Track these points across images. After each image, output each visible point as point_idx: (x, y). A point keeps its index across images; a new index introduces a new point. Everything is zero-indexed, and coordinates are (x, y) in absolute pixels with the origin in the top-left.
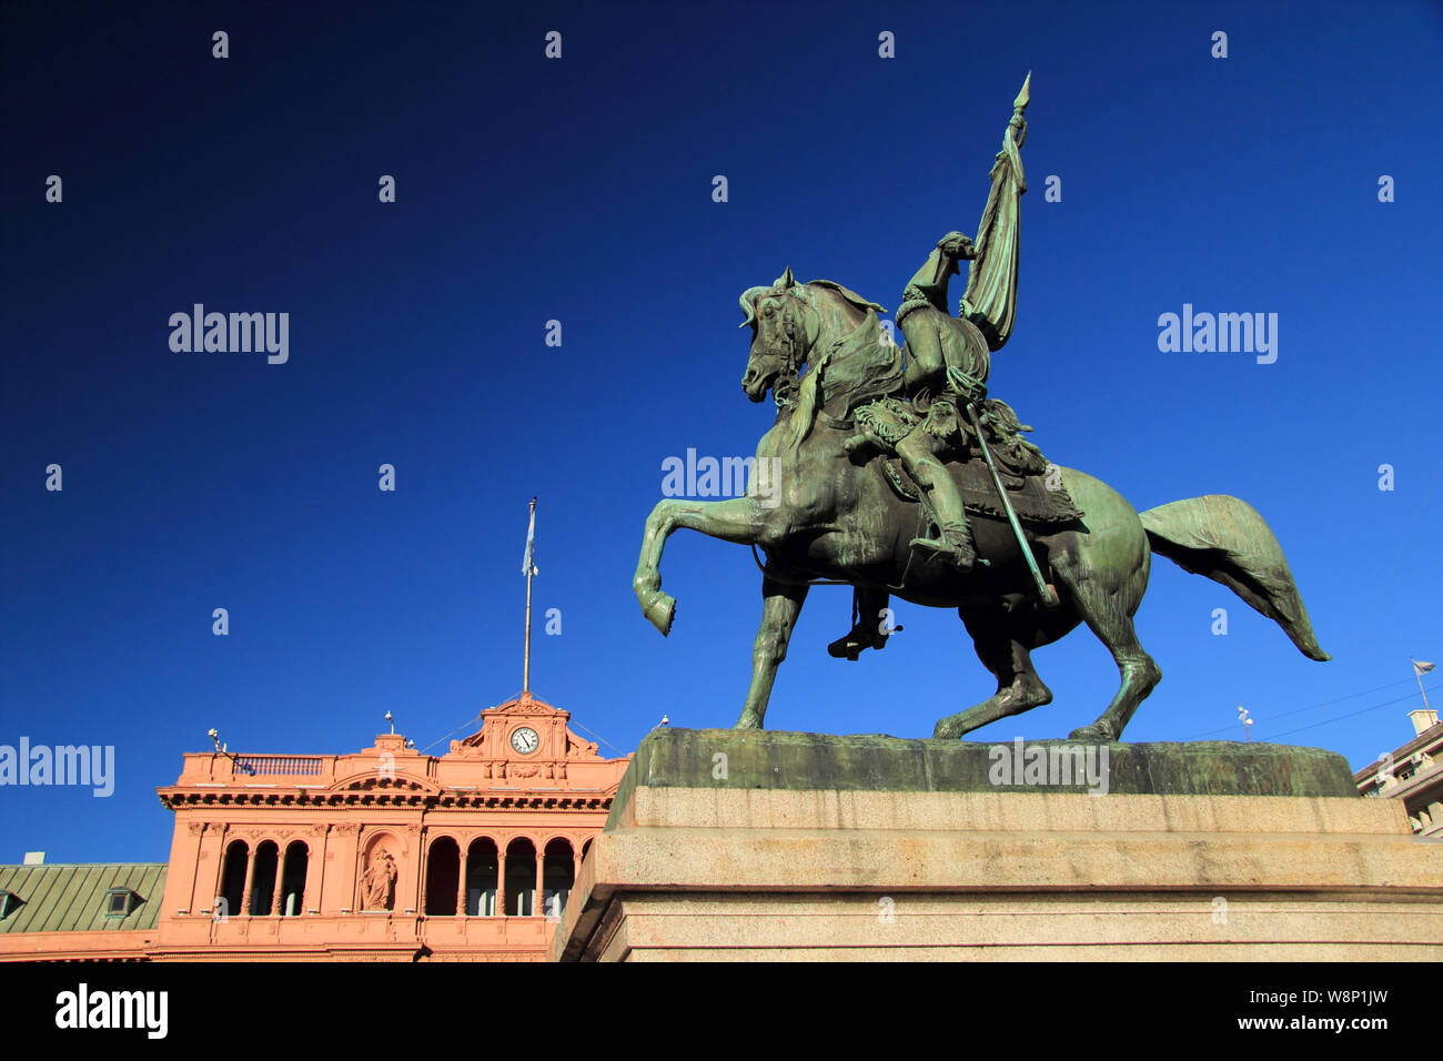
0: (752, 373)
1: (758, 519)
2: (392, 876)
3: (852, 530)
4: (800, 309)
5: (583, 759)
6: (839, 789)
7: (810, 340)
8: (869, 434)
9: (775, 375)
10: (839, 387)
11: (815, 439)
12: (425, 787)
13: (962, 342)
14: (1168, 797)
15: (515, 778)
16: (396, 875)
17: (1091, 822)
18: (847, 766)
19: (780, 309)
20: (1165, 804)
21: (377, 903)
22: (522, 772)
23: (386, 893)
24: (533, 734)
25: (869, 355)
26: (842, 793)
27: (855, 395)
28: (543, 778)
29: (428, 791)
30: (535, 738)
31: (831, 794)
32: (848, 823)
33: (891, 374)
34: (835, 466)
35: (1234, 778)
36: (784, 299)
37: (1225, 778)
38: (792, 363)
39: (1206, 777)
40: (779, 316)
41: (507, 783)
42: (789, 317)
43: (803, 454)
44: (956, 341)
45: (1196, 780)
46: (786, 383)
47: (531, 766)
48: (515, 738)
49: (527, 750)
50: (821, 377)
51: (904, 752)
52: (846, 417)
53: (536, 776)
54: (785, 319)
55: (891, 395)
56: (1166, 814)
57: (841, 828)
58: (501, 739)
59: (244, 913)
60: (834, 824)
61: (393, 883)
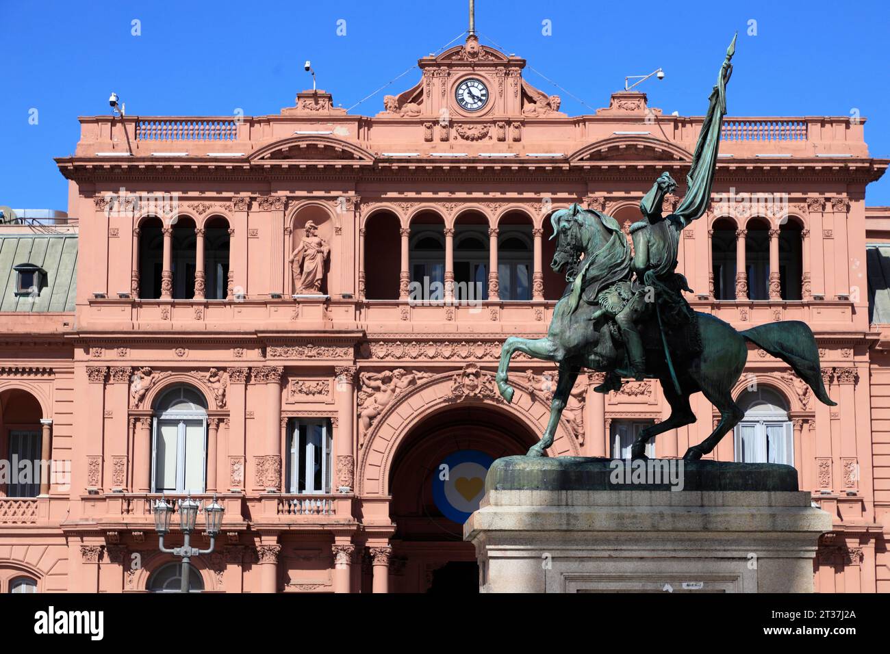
0: (555, 262)
1: (551, 352)
2: (325, 254)
3: (596, 354)
4: (580, 229)
5: (542, 117)
6: (567, 489)
7: (584, 245)
8: (604, 310)
9: (567, 263)
10: (595, 279)
11: (580, 310)
12: (357, 155)
13: (662, 245)
14: (704, 492)
15: (460, 141)
16: (329, 253)
17: (669, 502)
18: (574, 478)
19: (570, 229)
20: (702, 494)
21: (309, 286)
22: (469, 133)
23: (319, 276)
24: (481, 87)
25: (610, 259)
26: (568, 491)
27: (603, 282)
28: (495, 140)
29: (361, 158)
30: (484, 92)
31: (564, 492)
32: (570, 503)
33: (623, 266)
34: (587, 326)
35: (740, 481)
36: (572, 222)
37: (737, 481)
38: (575, 257)
39: (728, 481)
40: (569, 232)
41: (452, 147)
42: (574, 234)
43: (573, 318)
44: (658, 245)
45: (723, 482)
46: (572, 268)
47: (480, 126)
48: (461, 92)
49: (475, 106)
50: (584, 276)
51: (598, 472)
52: (595, 298)
53: (487, 138)
54: (572, 235)
55: (620, 280)
56: (702, 499)
57: (567, 505)
58: (443, 95)
59: (166, 297)
60: (564, 503)
61: (327, 263)
